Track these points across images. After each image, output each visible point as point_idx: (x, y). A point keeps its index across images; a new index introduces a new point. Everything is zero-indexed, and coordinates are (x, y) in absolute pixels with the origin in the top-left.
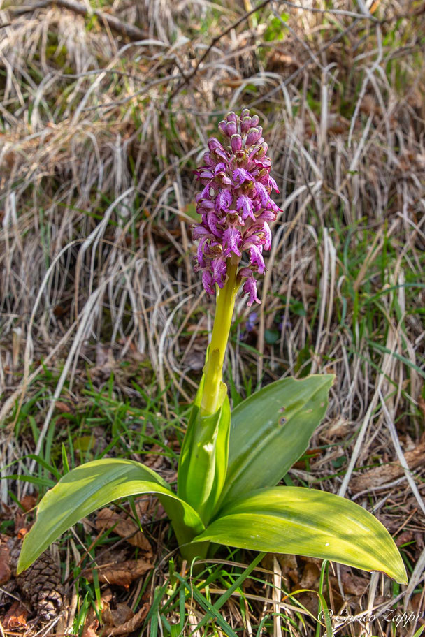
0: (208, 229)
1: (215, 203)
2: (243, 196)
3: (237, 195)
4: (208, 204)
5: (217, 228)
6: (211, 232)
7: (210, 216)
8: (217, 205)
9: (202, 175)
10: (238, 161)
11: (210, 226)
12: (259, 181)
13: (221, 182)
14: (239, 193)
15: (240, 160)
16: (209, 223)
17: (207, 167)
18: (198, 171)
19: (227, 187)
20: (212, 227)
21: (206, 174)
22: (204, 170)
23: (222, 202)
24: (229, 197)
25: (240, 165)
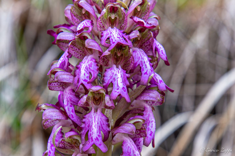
0: (64, 113)
1: (75, 76)
2: (115, 66)
3: (107, 65)
4: (65, 76)
5: (76, 111)
6: (67, 117)
7: (67, 94)
8: (76, 78)
9: (60, 36)
10: (110, 18)
11: (66, 108)
12: (141, 47)
13: (84, 45)
14: (110, 63)
15: (113, 16)
16: (65, 103)
17: (67, 26)
18: (55, 30)
19: (92, 54)
20: (69, 109)
21: (66, 35)
22: (62, 29)
23: (83, 74)
24: (94, 67)
25: (112, 23)
